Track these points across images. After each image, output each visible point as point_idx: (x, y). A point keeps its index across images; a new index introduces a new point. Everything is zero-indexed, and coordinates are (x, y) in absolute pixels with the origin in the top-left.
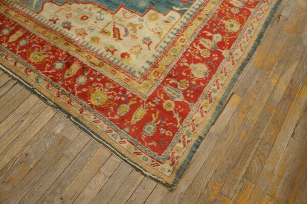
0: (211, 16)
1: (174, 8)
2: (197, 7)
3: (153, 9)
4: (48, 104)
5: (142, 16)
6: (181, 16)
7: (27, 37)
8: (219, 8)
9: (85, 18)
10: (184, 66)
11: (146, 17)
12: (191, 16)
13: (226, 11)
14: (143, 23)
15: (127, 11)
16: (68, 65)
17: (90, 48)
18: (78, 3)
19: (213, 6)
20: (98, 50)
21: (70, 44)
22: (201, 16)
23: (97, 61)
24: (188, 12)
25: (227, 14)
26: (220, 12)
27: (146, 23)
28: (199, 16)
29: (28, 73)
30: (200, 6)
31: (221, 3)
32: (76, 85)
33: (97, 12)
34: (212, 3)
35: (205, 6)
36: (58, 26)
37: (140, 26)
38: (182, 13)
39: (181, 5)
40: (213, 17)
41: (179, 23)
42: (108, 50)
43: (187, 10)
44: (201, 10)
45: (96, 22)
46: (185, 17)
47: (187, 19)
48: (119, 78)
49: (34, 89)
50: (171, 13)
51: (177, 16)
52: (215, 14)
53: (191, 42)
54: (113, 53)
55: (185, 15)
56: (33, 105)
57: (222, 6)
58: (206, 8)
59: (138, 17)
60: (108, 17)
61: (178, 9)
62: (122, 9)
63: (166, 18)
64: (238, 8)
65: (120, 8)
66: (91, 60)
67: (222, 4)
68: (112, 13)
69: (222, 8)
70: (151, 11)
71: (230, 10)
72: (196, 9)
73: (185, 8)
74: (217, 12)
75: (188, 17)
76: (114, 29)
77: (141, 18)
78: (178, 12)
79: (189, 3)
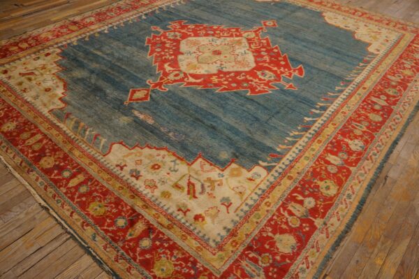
0: (303, 175)
1: (260, 162)
2: (287, 163)
3: (236, 163)
4: (103, 269)
5: (223, 171)
6: (268, 174)
7: (89, 183)
8: (314, 165)
9: (156, 167)
10: (267, 236)
11: (227, 172)
12: (280, 173)
13: (321, 169)
14: (223, 179)
15: (206, 163)
16: (132, 223)
17: (159, 205)
18: (151, 148)
19: (306, 162)
20: (169, 208)
21: (137, 197)
22: (292, 175)
23: (166, 222)
24: (277, 168)
25: (323, 172)
26: (314, 170)
27: (227, 179)
28: (289, 174)
29: (85, 228)
30: (291, 161)
31: (316, 159)
32: (138, 249)
33: (172, 161)
34: (305, 159)
35: (297, 162)
36: (125, 174)
37: (218, 183)
38: (269, 169)
39: (269, 159)
40: (306, 176)
41: (265, 181)
42: (179, 210)
43: (275, 166)
44: (292, 167)
45: (168, 174)
46: (272, 175)
47: (275, 178)
48: (189, 245)
49: (89, 247)
50: (257, 169)
51: (263, 173)
52: (308, 172)
53: (277, 207)
54: (185, 213)
55: (273, 172)
56: (85, 267)
57: (317, 163)
58: (297, 165)
59: (218, 171)
60: (183, 168)
61: (265, 164)
62: (200, 160)
63: (249, 175)
64: (337, 166)
65: (198, 158)
66: (159, 220)
67: (317, 160)
68: (188, 164)
69: (317, 165)
70: (234, 166)
71: (326, 167)
72: (287, 166)
73: (274, 164)
74: (311, 170)
75: (277, 175)
76: (190, 184)
77: (221, 173)
78: (265, 168)
79: (278, 157)
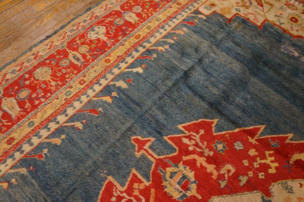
0: (167, 6)
1: (204, 18)
2: (179, 17)
3: (227, 19)
5: (237, 14)
6: (198, 8)
8: (153, 13)
9: (294, 20)
11: (234, 12)
12: (188, 8)
13: (148, 10)
14: (236, 7)
15: (253, 21)
19: (160, 16)
22: (177, 6)
24: (189, 12)
25: (147, 7)
26: (155, 10)
28: (180, 7)
30: (175, 18)
31: (149, 19)
33: (284, 23)
34: (161, 19)
35: (170, 17)
37: (239, 5)
38: (197, 12)
39: (196, 21)
40: (164, 5)
41: (201, 3)
43: (191, 13)
44: (176, 12)
45: (281, 14)
46: (194, 7)
47: (192, 5)
50: (207, 12)
51: (202, 10)
52: (162, 8)
55: (193, 9)
57: (150, 15)
58: (169, 14)
59: (241, 14)
60: (271, 17)
61: (200, 16)
62: (259, 24)
63: (213, 9)
64: (132, 12)
65: (261, 26)
67: (148, 17)
68: (268, 21)
69: (151, 13)
70: (229, 16)
71: (143, 11)
72: (180, 14)
74: (158, 9)
76: (262, 6)
77: (238, 12)
78: (200, 13)
79: (186, 22)
